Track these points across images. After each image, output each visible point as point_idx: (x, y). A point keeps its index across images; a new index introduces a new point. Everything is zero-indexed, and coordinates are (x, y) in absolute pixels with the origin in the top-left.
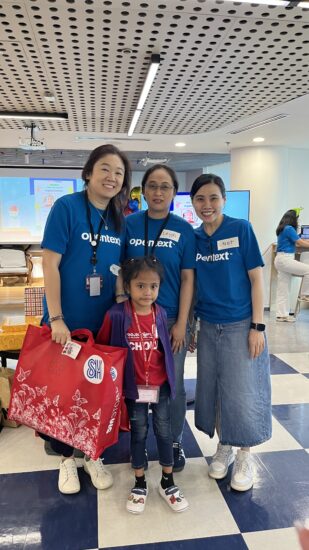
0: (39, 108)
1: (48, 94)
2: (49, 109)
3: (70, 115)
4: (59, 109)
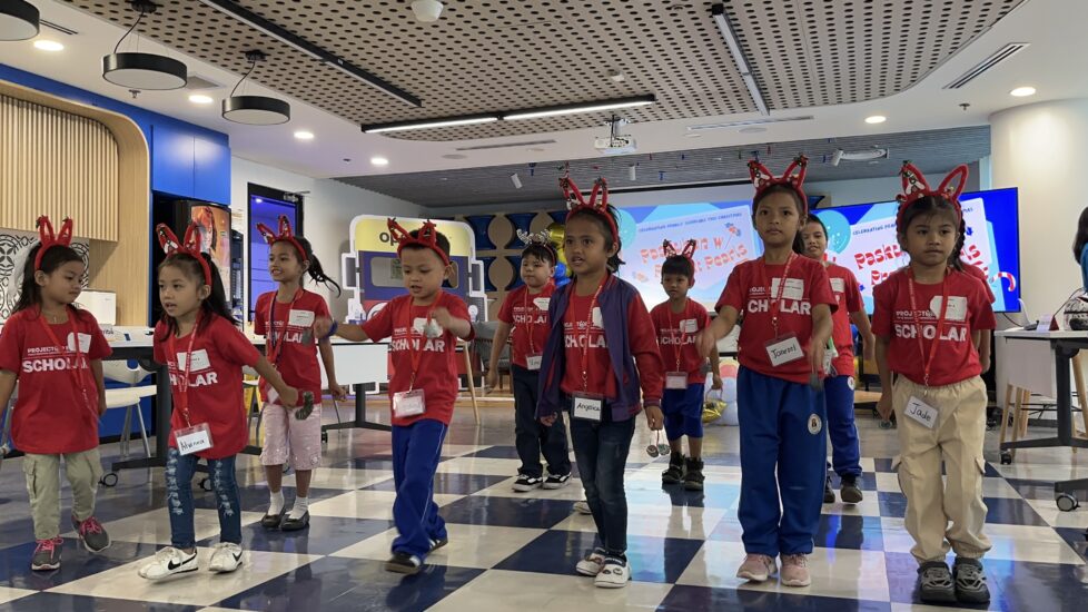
0: (613, 94)
1: (613, 72)
2: (624, 90)
3: (658, 95)
4: (640, 91)
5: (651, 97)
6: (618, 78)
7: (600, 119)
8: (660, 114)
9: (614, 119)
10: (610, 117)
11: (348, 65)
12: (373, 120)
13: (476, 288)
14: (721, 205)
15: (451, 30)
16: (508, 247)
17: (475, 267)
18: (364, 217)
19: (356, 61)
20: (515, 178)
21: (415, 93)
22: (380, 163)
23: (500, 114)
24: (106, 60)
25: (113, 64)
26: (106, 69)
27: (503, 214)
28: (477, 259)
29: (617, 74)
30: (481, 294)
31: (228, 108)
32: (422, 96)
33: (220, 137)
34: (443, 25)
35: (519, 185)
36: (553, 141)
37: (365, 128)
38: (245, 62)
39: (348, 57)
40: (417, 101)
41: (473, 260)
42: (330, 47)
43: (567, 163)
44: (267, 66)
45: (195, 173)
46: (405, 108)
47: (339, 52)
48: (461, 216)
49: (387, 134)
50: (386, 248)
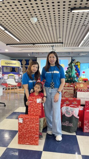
1: (60, 38)
2: (59, 41)
3: (64, 43)
4: (61, 41)
5: (62, 43)
6: (59, 39)
7: (50, 46)
8: (61, 46)
10: (52, 46)
12: (9, 43)
13: (21, 72)
16: (25, 65)
17: (21, 69)
18: (2, 60)
20: (29, 54)
22: (7, 51)
23: (34, 44)
27: (24, 60)
28: (21, 67)
29: (61, 38)
30: (22, 73)
32: (21, 39)
35: (29, 55)
36: (39, 49)
37: (7, 45)
41: (20, 68)
43: (39, 53)
48: (17, 60)
49: (10, 46)
50: (6, 65)
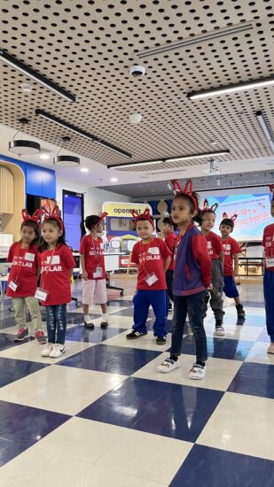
1: (212, 141)
2: (217, 149)
3: (231, 150)
6: (213, 144)
7: (205, 161)
8: (232, 158)
9: (212, 160)
10: (210, 160)
11: (103, 142)
12: (113, 164)
14: (256, 195)
15: (145, 126)
19: (106, 140)
20: (169, 185)
21: (129, 152)
22: (114, 181)
23: (164, 160)
24: (10, 143)
25: (12, 145)
26: (10, 147)
27: (162, 200)
31: (56, 160)
32: (132, 153)
33: (52, 172)
34: (142, 124)
35: (170, 188)
36: (185, 170)
37: (109, 167)
38: (62, 142)
39: (103, 138)
40: (130, 155)
42: (96, 135)
44: (71, 143)
45: (42, 186)
46: (125, 158)
47: (99, 137)
48: (146, 201)
50: (117, 215)
